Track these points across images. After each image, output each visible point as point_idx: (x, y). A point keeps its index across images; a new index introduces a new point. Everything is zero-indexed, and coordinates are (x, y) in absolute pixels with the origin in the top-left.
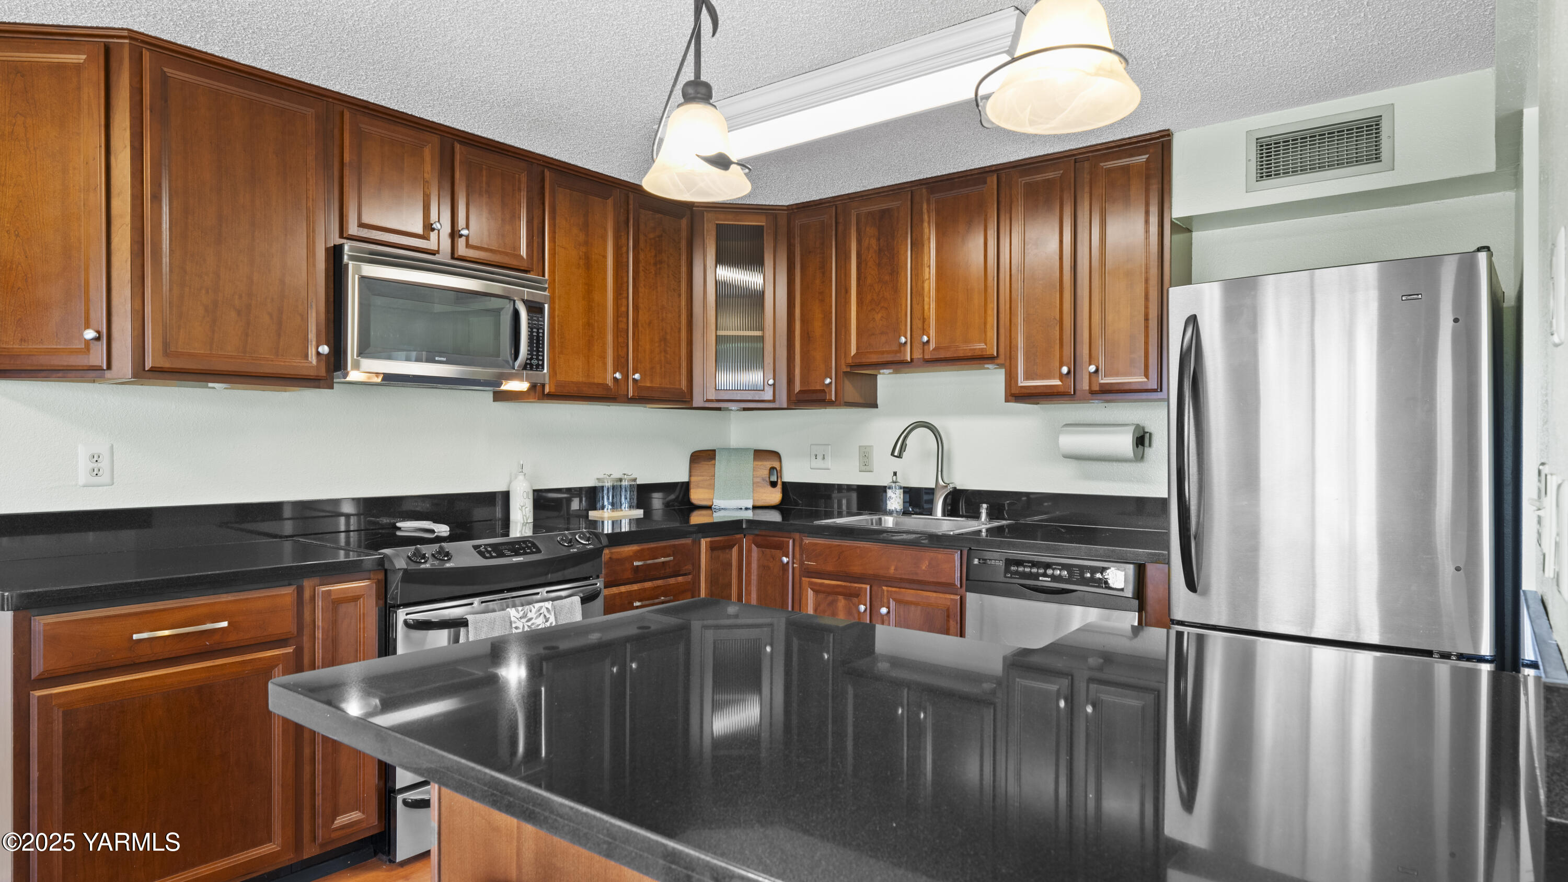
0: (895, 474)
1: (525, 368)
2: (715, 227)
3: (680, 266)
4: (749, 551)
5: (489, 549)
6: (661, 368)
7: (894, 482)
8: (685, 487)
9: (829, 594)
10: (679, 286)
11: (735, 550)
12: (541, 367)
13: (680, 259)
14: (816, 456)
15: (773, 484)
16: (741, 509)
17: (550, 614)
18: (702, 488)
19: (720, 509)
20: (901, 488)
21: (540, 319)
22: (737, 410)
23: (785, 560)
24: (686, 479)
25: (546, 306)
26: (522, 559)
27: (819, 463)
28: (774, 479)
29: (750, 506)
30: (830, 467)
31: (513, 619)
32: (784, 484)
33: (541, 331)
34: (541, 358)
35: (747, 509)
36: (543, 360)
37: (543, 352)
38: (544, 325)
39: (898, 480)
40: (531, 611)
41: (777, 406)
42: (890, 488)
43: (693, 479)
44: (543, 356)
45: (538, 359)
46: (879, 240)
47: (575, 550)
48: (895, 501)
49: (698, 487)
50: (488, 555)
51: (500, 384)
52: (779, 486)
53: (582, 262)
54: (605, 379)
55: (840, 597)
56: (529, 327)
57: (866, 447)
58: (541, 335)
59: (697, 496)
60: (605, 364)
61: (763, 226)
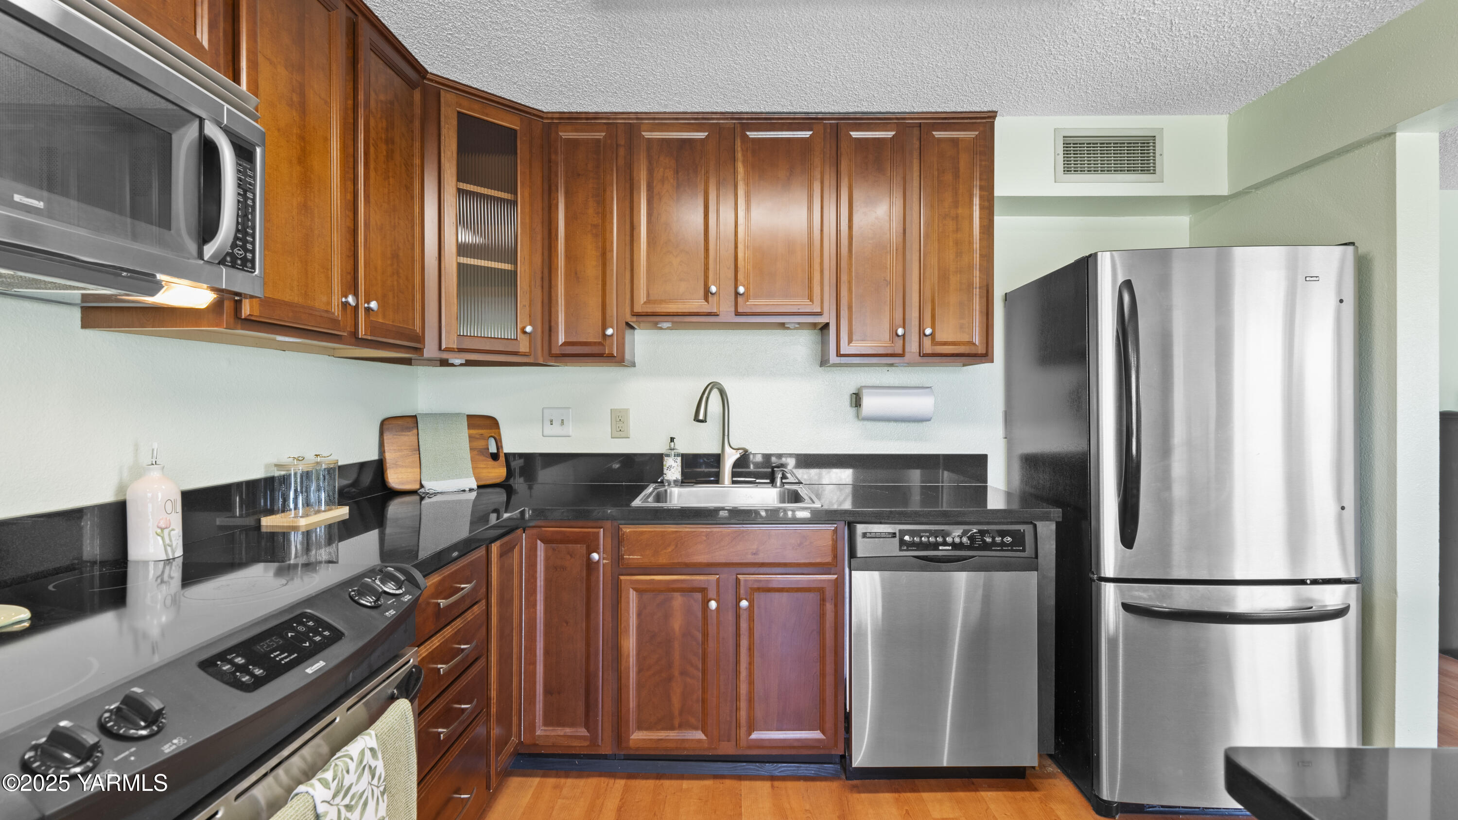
0: (672, 439)
1: (222, 262)
2: (455, 116)
3: (413, 156)
4: (532, 550)
5: (240, 660)
6: (394, 297)
7: (671, 449)
8: (379, 467)
9: (660, 591)
10: (412, 184)
11: (516, 550)
12: (249, 265)
13: (412, 146)
14: (551, 421)
15: (495, 457)
16: (464, 491)
17: (377, 762)
18: (402, 467)
19: (435, 494)
20: (678, 455)
21: (249, 172)
22: (461, 365)
23: (595, 556)
24: (374, 456)
25: (258, 150)
26: (321, 664)
27: (556, 429)
28: (493, 449)
29: (475, 487)
30: (570, 434)
31: (320, 809)
32: (507, 455)
33: (249, 195)
34: (249, 246)
35: (471, 490)
36: (253, 252)
37: (253, 236)
38: (254, 185)
39: (676, 447)
41: (532, 361)
42: (668, 456)
43: (389, 456)
44: (253, 243)
45: (246, 250)
46: (677, 173)
47: (392, 612)
48: (673, 470)
49: (396, 465)
51: (155, 287)
52: (502, 458)
53: (295, 98)
54: (329, 303)
55: (677, 595)
57: (620, 411)
58: (250, 202)
59: (395, 478)
60: (329, 279)
61: (515, 131)
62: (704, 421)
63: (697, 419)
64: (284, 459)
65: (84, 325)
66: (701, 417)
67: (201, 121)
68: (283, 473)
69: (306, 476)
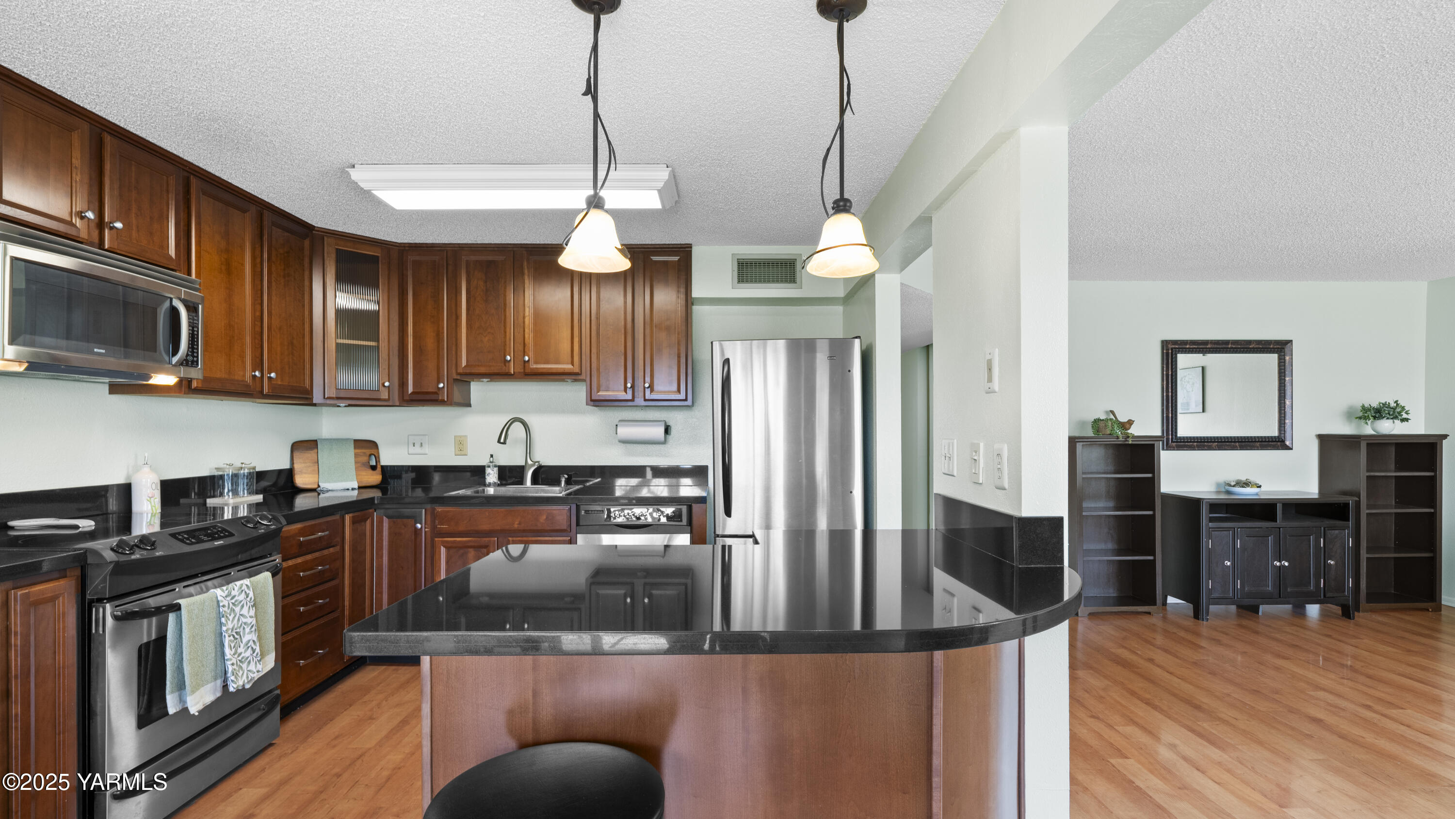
0: (492, 456)
1: (182, 364)
2: (334, 251)
3: (304, 280)
4: (380, 522)
5: (186, 536)
6: (289, 368)
7: (491, 462)
8: (289, 474)
9: (461, 548)
10: (303, 297)
11: (368, 522)
12: (195, 363)
13: (303, 274)
14: (414, 444)
15: (374, 468)
16: (348, 489)
17: (250, 590)
18: (305, 473)
19: (328, 491)
20: (495, 466)
21: (195, 318)
22: (345, 406)
23: (419, 526)
24: (287, 466)
25: (200, 306)
26: (222, 542)
27: (417, 449)
28: (373, 463)
29: (356, 486)
30: (427, 452)
31: (220, 598)
32: (382, 467)
33: (196, 329)
34: (195, 355)
35: (353, 489)
36: (197, 357)
37: (198, 349)
38: (198, 324)
39: (494, 461)
40: (234, 589)
41: (390, 404)
42: (489, 467)
43: (296, 466)
44: (198, 353)
45: (194, 357)
46: (486, 282)
47: (263, 531)
48: (492, 476)
49: (301, 472)
50: (188, 542)
51: (150, 378)
52: (379, 469)
53: (223, 268)
54: (244, 376)
55: (471, 550)
56: (189, 326)
57: (460, 437)
58: (195, 333)
59: (301, 481)
60: (244, 362)
61: (378, 257)
62: (504, 443)
63: (499, 441)
64: (221, 466)
65: (110, 393)
66: (502, 441)
67: (171, 299)
68: (221, 473)
69: (235, 477)
